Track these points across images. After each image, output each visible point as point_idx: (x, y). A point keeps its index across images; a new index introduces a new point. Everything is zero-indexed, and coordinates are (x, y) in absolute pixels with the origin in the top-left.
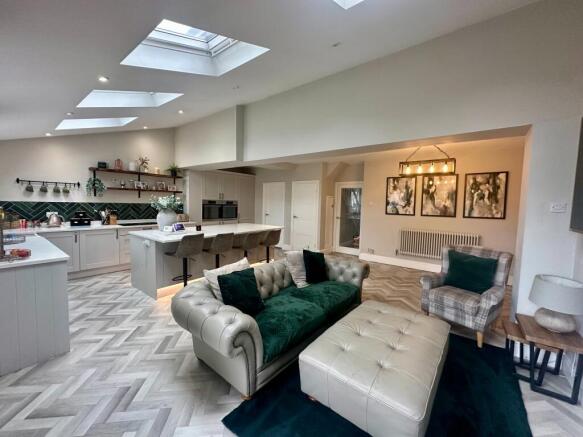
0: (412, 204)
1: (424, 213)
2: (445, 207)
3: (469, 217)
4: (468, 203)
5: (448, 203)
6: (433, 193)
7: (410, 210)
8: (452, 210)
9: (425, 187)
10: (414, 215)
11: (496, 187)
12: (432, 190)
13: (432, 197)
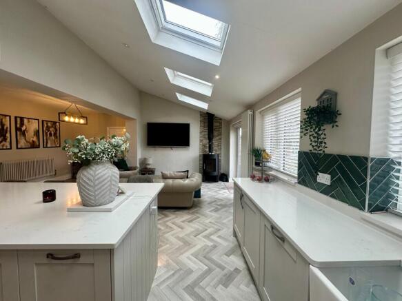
0: (8, 140)
1: (19, 147)
2: (33, 141)
3: (47, 147)
4: (45, 138)
5: (35, 139)
6: (24, 131)
7: (7, 144)
8: (38, 144)
9: (18, 126)
10: (11, 148)
11: (56, 130)
12: (24, 128)
13: (23, 134)
